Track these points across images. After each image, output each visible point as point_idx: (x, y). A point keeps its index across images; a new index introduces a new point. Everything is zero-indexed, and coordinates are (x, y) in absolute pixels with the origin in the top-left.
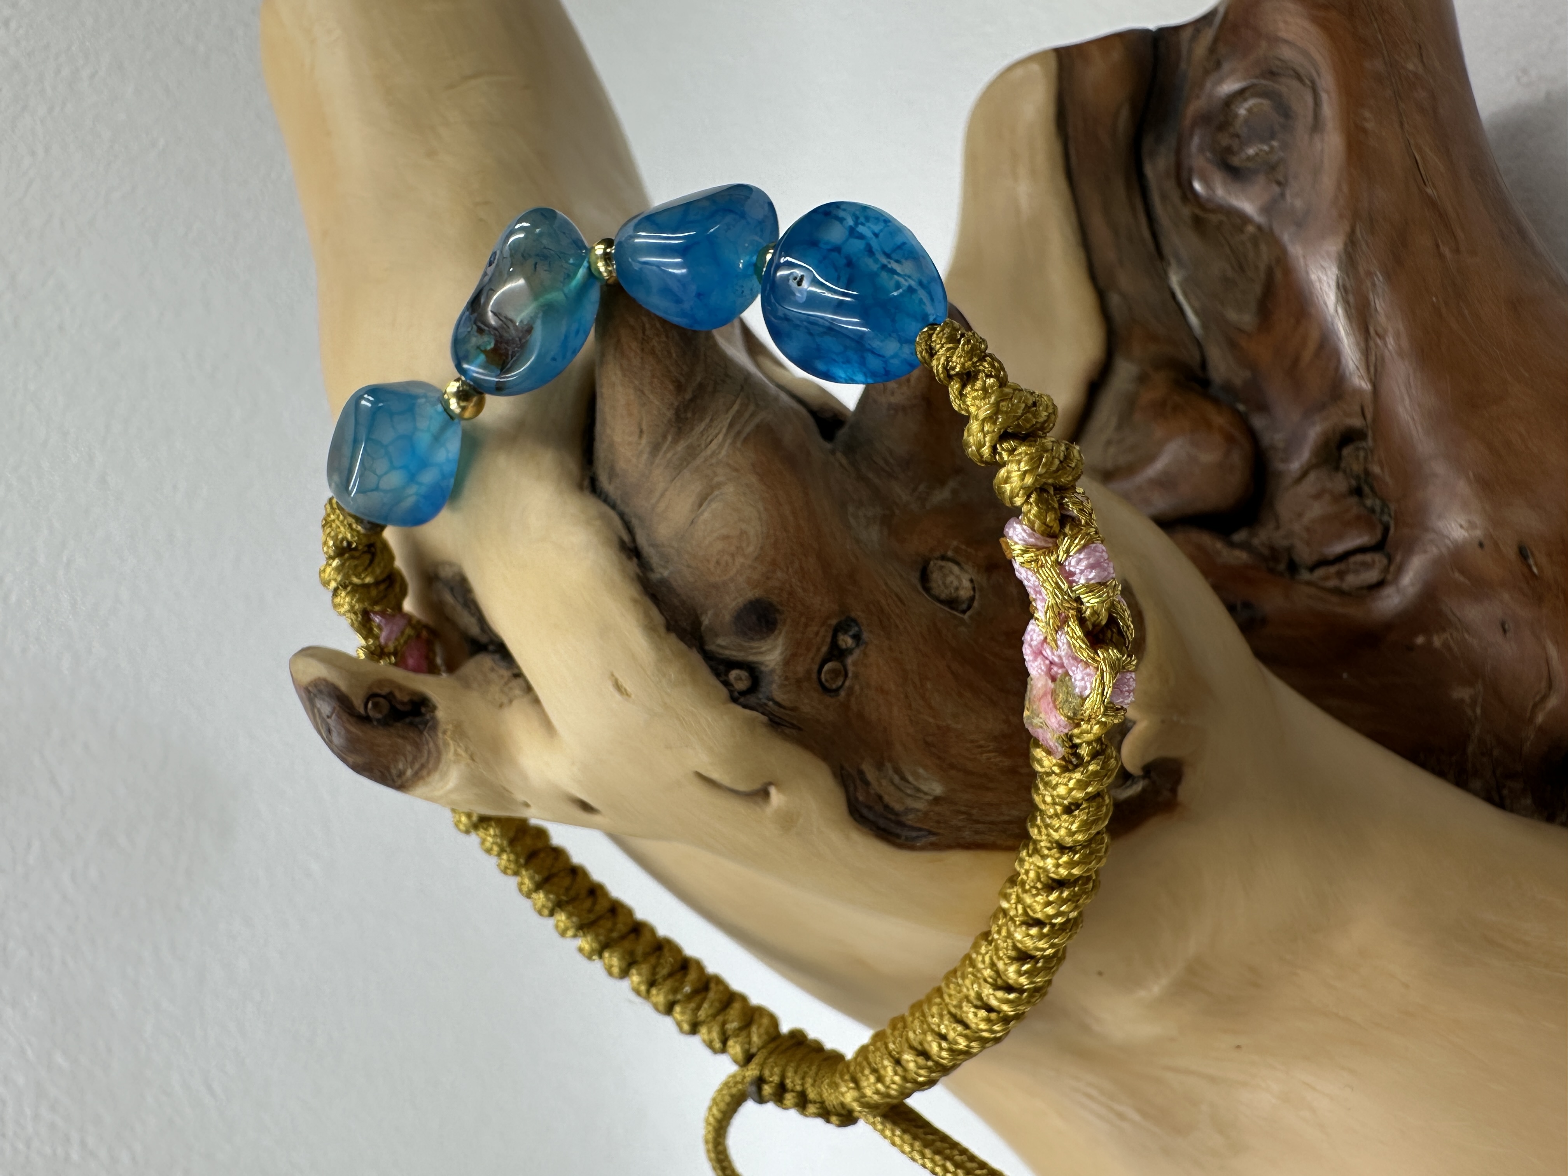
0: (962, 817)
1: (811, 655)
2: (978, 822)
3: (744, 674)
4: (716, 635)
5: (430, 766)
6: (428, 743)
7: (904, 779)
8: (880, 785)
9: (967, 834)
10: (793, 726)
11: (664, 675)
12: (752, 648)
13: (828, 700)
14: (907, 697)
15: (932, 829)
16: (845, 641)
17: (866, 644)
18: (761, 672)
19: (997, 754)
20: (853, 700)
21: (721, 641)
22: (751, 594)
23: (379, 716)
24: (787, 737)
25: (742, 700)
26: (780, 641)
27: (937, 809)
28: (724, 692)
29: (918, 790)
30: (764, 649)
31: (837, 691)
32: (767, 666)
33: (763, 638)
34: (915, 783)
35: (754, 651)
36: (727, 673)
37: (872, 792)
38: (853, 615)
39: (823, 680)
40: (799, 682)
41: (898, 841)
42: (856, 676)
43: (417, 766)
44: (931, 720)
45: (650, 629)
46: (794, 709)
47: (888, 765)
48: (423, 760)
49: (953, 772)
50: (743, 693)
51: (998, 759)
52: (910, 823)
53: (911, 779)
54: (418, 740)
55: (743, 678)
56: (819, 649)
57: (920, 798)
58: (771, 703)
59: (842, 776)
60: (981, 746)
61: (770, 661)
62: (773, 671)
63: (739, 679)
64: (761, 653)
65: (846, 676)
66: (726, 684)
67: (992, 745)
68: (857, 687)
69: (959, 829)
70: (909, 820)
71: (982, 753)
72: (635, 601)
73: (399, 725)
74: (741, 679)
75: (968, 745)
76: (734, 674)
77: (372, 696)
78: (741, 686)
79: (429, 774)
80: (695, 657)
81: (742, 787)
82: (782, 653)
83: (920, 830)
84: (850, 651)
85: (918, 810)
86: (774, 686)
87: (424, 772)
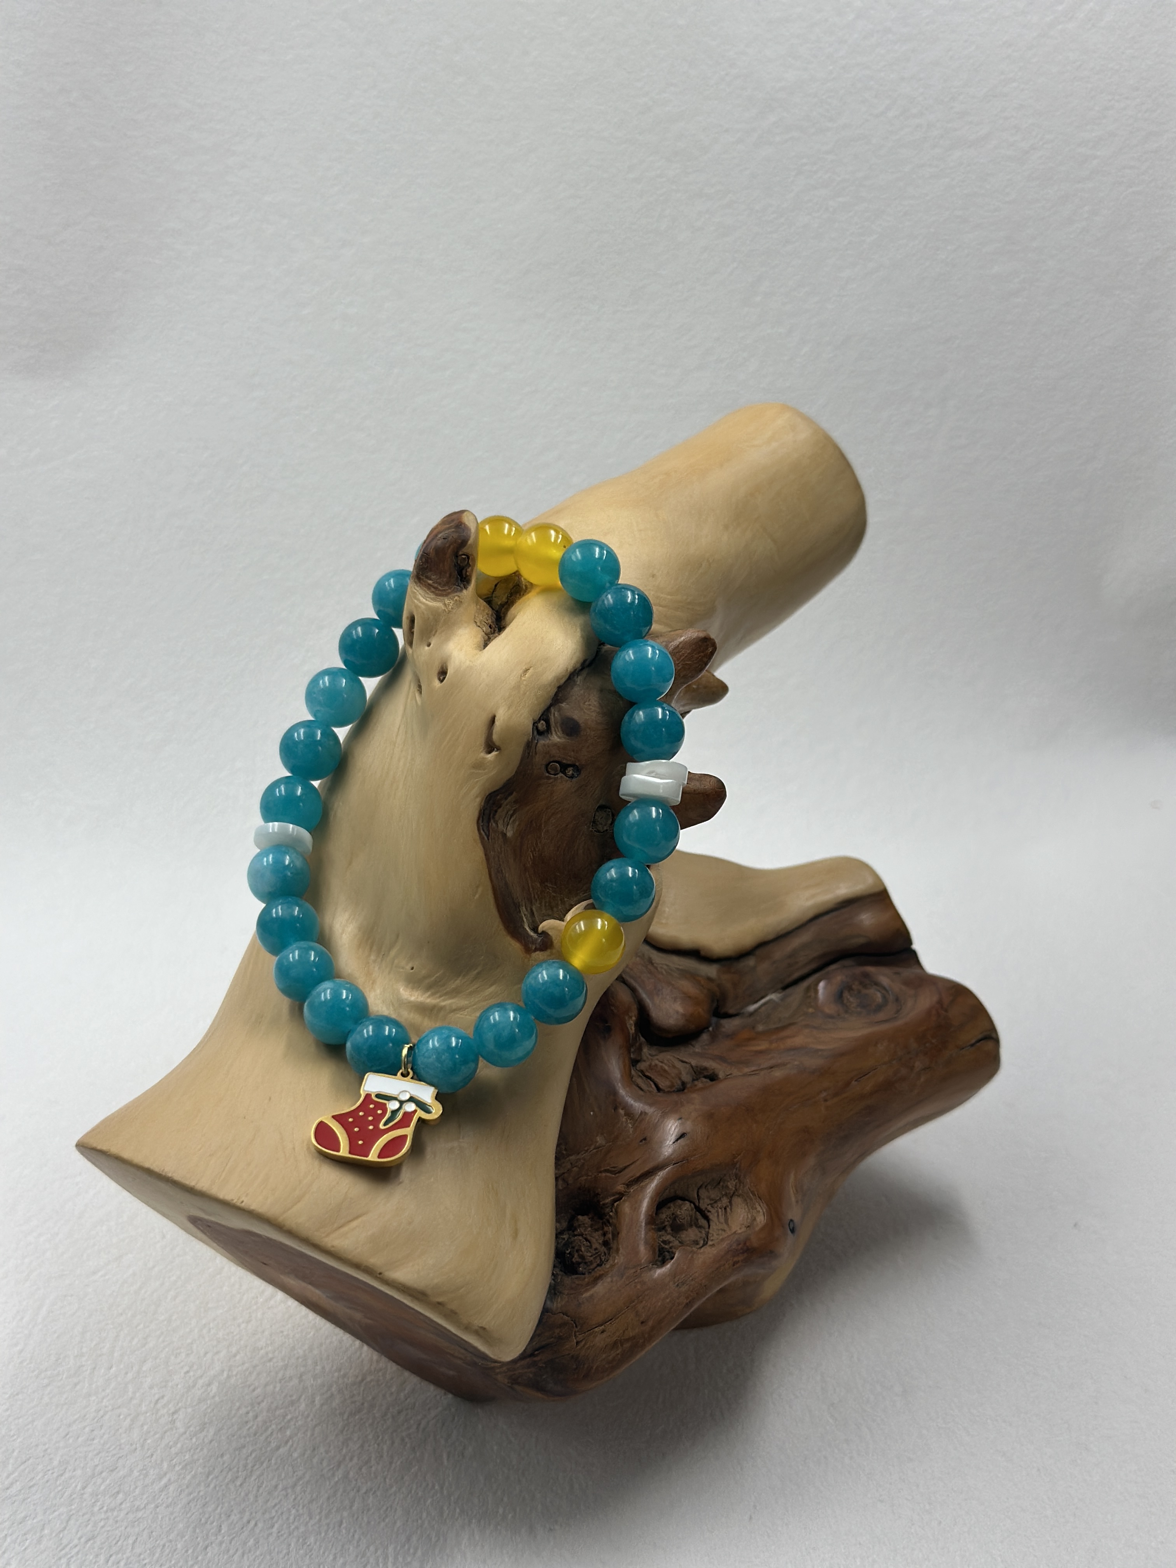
0: (499, 850)
1: (561, 756)
2: (499, 857)
3: (545, 727)
4: (558, 711)
5: (437, 592)
6: (450, 588)
7: (512, 816)
8: (507, 805)
9: (492, 853)
10: (528, 754)
11: (539, 689)
12: (558, 729)
13: (543, 767)
14: (552, 806)
15: (490, 836)
16: (570, 771)
17: (571, 781)
18: (548, 735)
19: (533, 857)
20: (546, 780)
21: (557, 714)
22: (581, 722)
23: (459, 562)
24: (524, 752)
25: (535, 728)
26: (563, 740)
27: (500, 837)
28: (537, 719)
29: (508, 825)
30: (558, 733)
31: (548, 772)
32: (551, 736)
33: (564, 732)
34: (510, 822)
35: (557, 729)
36: (543, 720)
37: (502, 802)
38: (582, 772)
39: (551, 764)
40: (547, 753)
41: (480, 822)
42: (556, 779)
43: (436, 585)
44: (543, 821)
45: (558, 679)
46: (536, 753)
47: (517, 806)
48: (440, 588)
49: (519, 840)
50: (537, 727)
51: (530, 860)
52: (490, 824)
53: (512, 819)
54: (450, 584)
55: (543, 727)
56: (564, 759)
57: (504, 826)
58: (536, 742)
59: (509, 784)
60: (535, 850)
61: (554, 737)
62: (550, 739)
64: (556, 733)
65: (555, 775)
66: (540, 720)
68: (551, 781)
69: (493, 850)
70: (492, 825)
71: (532, 851)
72: (567, 670)
73: (456, 573)
74: (542, 725)
75: (535, 843)
76: (542, 722)
77: (468, 556)
78: (540, 725)
79: (433, 592)
80: (549, 702)
81: (495, 737)
82: (559, 742)
83: (489, 830)
84: (566, 774)
85: (498, 827)
86: (544, 742)
87: (433, 589)
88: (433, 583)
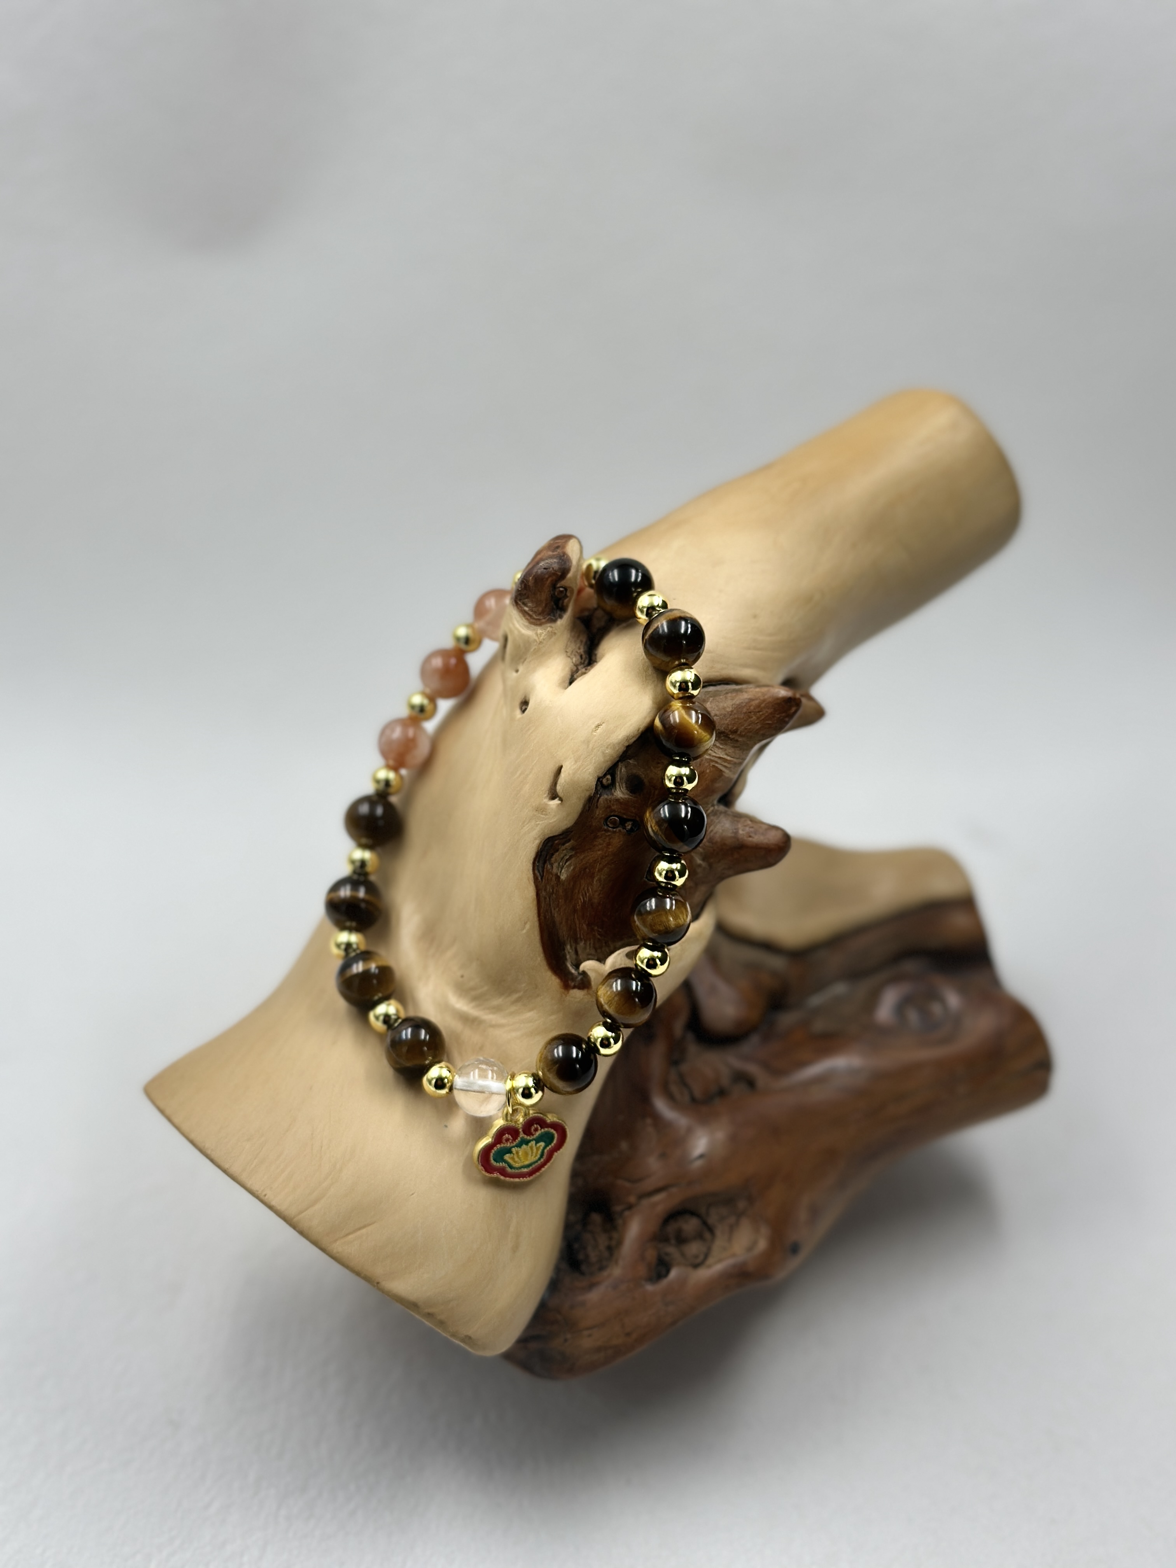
0: (551, 890)
1: (622, 811)
2: (549, 899)
3: (610, 782)
4: (626, 767)
5: (532, 620)
6: (544, 619)
7: (567, 861)
8: (563, 850)
9: (544, 893)
10: (589, 807)
11: (607, 748)
13: (602, 821)
14: (606, 856)
15: (544, 877)
16: (629, 826)
17: (629, 835)
18: (612, 790)
19: (582, 901)
20: (603, 832)
21: (623, 769)
22: (646, 781)
23: (556, 594)
24: (584, 806)
25: (599, 784)
27: (554, 879)
28: (602, 775)
29: (562, 869)
30: (622, 789)
31: (608, 825)
32: (615, 792)
33: (627, 787)
34: (565, 866)
35: (621, 785)
36: (609, 774)
37: (560, 846)
39: (611, 818)
40: (609, 807)
41: (536, 862)
42: (615, 832)
43: (531, 613)
44: (597, 870)
45: (627, 739)
46: (597, 807)
47: (573, 853)
48: (535, 616)
49: (572, 884)
50: (601, 782)
51: (580, 903)
52: (546, 865)
53: (567, 864)
54: (545, 613)
55: (608, 782)
56: (624, 814)
57: (558, 869)
58: (599, 796)
59: (567, 832)
60: (586, 894)
61: (617, 792)
62: (613, 794)
63: (608, 779)
64: (620, 788)
65: (613, 828)
66: (605, 775)
67: (587, 899)
68: (609, 833)
69: (545, 890)
70: (547, 866)
71: (582, 895)
72: (638, 730)
73: (553, 603)
74: (607, 781)
75: (586, 888)
76: (609, 777)
77: (566, 589)
78: (604, 781)
79: (527, 619)
80: (617, 759)
81: (558, 788)
82: (621, 798)
83: (543, 871)
84: (624, 828)
85: (552, 870)
86: (606, 796)
87: (527, 617)
88: (529, 610)
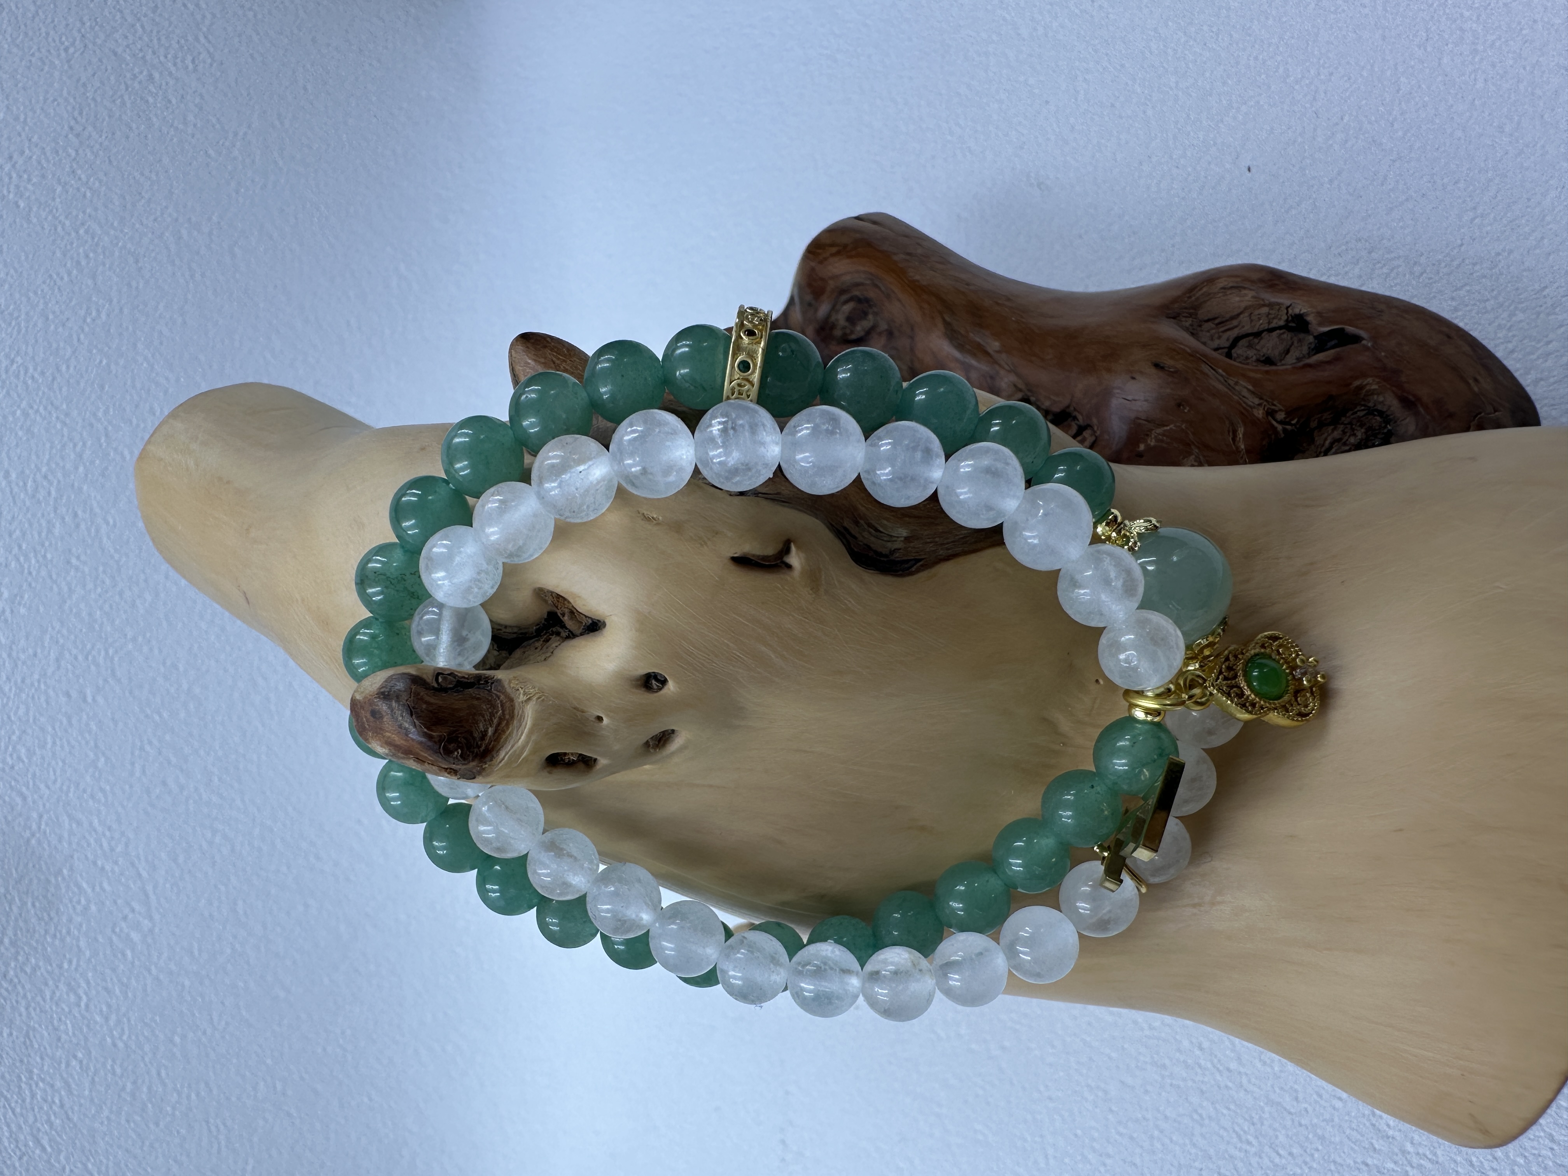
8: (863, 537)
83: (908, 561)
88: (491, 726)
